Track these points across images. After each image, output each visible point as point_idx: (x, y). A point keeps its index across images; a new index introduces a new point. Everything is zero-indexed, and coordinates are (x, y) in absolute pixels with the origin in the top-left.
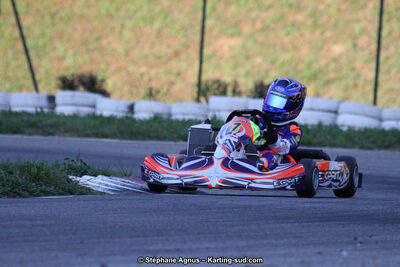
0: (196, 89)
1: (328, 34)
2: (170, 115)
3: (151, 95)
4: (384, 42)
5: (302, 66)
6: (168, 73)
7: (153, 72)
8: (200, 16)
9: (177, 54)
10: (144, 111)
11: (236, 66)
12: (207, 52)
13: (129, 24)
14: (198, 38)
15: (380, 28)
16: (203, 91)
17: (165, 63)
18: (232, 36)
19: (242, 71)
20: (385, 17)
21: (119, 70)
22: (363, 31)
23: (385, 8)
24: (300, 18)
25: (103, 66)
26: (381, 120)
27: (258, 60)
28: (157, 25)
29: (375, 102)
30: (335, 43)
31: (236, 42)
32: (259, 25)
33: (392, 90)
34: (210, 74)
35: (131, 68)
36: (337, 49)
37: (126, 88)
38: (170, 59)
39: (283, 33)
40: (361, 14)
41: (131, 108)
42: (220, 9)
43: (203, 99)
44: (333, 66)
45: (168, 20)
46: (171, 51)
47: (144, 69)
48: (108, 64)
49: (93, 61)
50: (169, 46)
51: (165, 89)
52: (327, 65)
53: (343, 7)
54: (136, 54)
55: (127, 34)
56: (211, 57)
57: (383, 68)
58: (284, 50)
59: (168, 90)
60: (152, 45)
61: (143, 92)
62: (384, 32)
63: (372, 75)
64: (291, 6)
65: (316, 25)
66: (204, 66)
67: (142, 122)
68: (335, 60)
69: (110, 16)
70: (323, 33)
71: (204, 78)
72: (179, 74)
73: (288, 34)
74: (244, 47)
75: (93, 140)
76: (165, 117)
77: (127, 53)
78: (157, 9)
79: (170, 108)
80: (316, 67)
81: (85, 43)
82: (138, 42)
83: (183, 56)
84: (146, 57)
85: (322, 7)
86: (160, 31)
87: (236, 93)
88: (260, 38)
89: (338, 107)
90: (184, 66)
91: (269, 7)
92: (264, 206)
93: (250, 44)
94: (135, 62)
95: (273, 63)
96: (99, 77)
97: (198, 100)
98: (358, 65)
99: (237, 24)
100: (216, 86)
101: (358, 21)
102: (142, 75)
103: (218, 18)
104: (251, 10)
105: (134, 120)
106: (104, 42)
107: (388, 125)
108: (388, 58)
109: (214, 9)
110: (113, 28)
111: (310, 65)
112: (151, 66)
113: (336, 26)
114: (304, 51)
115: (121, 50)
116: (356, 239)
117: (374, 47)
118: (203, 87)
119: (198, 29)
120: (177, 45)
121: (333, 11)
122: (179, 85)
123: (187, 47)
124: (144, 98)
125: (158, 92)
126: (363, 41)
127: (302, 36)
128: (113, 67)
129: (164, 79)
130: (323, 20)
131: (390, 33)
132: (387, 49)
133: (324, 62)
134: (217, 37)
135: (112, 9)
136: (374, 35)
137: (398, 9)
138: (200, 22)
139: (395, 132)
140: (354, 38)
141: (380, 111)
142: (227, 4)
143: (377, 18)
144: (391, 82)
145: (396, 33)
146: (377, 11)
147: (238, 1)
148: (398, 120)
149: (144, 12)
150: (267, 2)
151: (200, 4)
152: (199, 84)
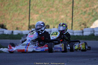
1: (60, 13)
2: (22, 33)
3: (17, 29)
4: (74, 15)
5: (54, 21)
6: (21, 23)
7: (18, 24)
8: (29, 9)
9: (23, 19)
10: (16, 32)
12: (31, 18)
13: (11, 12)
14: (28, 15)
15: (73, 11)
17: (21, 21)
18: (37, 14)
20: (74, 9)
22: (69, 12)
23: (74, 6)
24: (53, 9)
25: (5, 22)
26: (73, 33)
27: (43, 20)
28: (18, 12)
29: (72, 29)
30: (62, 15)
31: (38, 16)
32: (43, 11)
33: (76, 26)
34: (32, 23)
35: (12, 23)
36: (62, 17)
37: (11, 28)
40: (68, 8)
41: (13, 32)
42: (34, 8)
43: (30, 29)
44: (61, 21)
45: (21, 11)
46: (22, 18)
47: (15, 23)
48: (7, 22)
49: (3, 21)
50: (21, 17)
52: (60, 21)
53: (64, 6)
54: (13, 19)
55: (11, 14)
56: (31, 20)
57: (74, 21)
58: (50, 17)
59: (21, 28)
60: (17, 17)
61: (15, 28)
62: (74, 12)
63: (71, 23)
64: (51, 6)
65: (57, 11)
67: (15, 35)
68: (62, 19)
70: (59, 13)
71: (30, 24)
72: (24, 24)
73: (50, 13)
74: (40, 17)
76: (21, 34)
77: (11, 19)
78: (18, 8)
79: (22, 32)
80: (57, 21)
81: (1, 17)
82: (14, 16)
83: (25, 19)
84: (16, 20)
85: (58, 7)
86: (19, 13)
88: (44, 14)
90: (25, 22)
91: (46, 7)
93: (41, 16)
94: (13, 21)
95: (47, 20)
96: (5, 25)
97: (29, 30)
98: (68, 20)
99: (38, 11)
100: (33, 26)
101: (67, 10)
102: (15, 24)
103: (33, 10)
104: (41, 8)
105: (13, 35)
106: (6, 17)
107: (75, 34)
108: (75, 19)
109: (32, 8)
110: (8, 13)
111: (56, 21)
112: (17, 22)
113: (62, 11)
114: (55, 17)
115: (10, 18)
116: (68, 61)
117: (71, 16)
118: (30, 26)
119: (28, 13)
120: (23, 17)
121: (61, 7)
122: (24, 26)
123: (26, 17)
124: (16, 30)
125: (19, 28)
126: (69, 15)
127: (54, 14)
128: (8, 22)
129: (20, 25)
131: (75, 12)
132: (74, 16)
133: (59, 20)
134: (33, 14)
135: (7, 9)
136: (71, 13)
137: (77, 7)
138: (29, 11)
139: (77, 36)
140: (66, 14)
141: (73, 31)
142: (35, 6)
143: (72, 9)
144: (76, 24)
145: (77, 12)
146: (72, 7)
147: (38, 6)
148: (78, 33)
149: (15, 9)
150: (45, 6)
151: (29, 7)
152: (29, 26)
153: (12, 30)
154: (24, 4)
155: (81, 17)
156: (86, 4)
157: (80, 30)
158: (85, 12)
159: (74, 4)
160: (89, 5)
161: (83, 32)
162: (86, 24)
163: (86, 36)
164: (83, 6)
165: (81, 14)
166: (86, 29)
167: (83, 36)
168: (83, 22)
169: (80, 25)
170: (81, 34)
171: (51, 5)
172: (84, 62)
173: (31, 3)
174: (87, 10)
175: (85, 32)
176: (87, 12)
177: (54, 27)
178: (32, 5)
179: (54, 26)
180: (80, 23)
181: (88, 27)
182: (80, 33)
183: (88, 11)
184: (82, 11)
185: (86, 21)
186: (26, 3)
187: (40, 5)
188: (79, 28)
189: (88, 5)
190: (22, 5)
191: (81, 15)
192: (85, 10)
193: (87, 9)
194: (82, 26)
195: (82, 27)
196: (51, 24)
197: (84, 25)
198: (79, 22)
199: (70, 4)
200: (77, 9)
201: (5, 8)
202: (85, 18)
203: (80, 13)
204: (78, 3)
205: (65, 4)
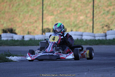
0: (41, 31)
1: (79, 13)
2: (34, 39)
3: (29, 33)
4: (95, 15)
5: (72, 23)
6: (34, 27)
7: (29, 27)
8: (42, 10)
9: (36, 21)
10: (27, 38)
11: (53, 24)
12: (44, 20)
13: (22, 13)
14: (41, 17)
15: (93, 11)
17: (32, 24)
18: (51, 15)
20: (95, 8)
21: (19, 27)
22: (89, 12)
23: (95, 5)
24: (70, 9)
25: (15, 26)
26: (95, 37)
28: (30, 13)
29: (93, 32)
30: (81, 16)
31: (52, 17)
32: (59, 12)
33: (98, 29)
34: (45, 26)
35: (23, 26)
36: (82, 18)
37: (22, 32)
38: (34, 23)
39: (66, 14)
40: (88, 7)
41: (23, 37)
42: (48, 8)
43: (44, 34)
44: (80, 22)
45: (33, 12)
46: (34, 21)
47: (27, 26)
48: (16, 25)
49: (12, 25)
50: (33, 19)
51: (33, 32)
52: (79, 22)
53: (83, 6)
54: (24, 22)
55: (21, 16)
56: (45, 22)
57: (95, 22)
58: (66, 19)
59: (34, 32)
60: (29, 19)
61: (26, 33)
62: (95, 12)
63: (92, 25)
64: (68, 6)
65: (75, 11)
66: (44, 24)
67: (27, 41)
68: (81, 21)
69: (16, 11)
70: (77, 13)
71: (44, 28)
72: (37, 27)
73: (67, 14)
74: (55, 18)
75: (13, 47)
76: (33, 39)
77: (21, 22)
78: (29, 9)
79: (34, 37)
80: (76, 23)
81: (9, 20)
82: (24, 19)
83: (38, 22)
84: (27, 23)
85: (76, 6)
86: (30, 15)
88: (59, 15)
90: (38, 25)
91: (61, 7)
93: (57, 17)
94: (24, 24)
95: (63, 23)
96: (14, 29)
97: (42, 34)
98: (88, 22)
99: (53, 12)
100: (47, 30)
101: (87, 9)
102: (26, 28)
103: (47, 10)
104: (56, 8)
105: (24, 40)
106: (15, 19)
107: (97, 38)
108: (96, 20)
109: (46, 8)
110: (17, 15)
111: (74, 23)
112: (28, 25)
113: (81, 11)
114: (72, 19)
116: (89, 70)
117: (92, 17)
118: (44, 30)
119: (41, 14)
120: (36, 19)
121: (80, 7)
122: (37, 30)
123: (38, 19)
124: (27, 34)
125: (31, 32)
126: (89, 15)
127: (71, 14)
128: (18, 26)
129: (33, 29)
130: (77, 10)
131: (96, 12)
132: (96, 17)
133: (78, 21)
134: (47, 16)
135: (17, 10)
136: (92, 13)
137: (98, 5)
138: (42, 12)
139: (99, 40)
140: (86, 14)
141: (95, 34)
142: (49, 6)
143: (92, 8)
144: (97, 26)
145: (98, 12)
146: (92, 6)
147: (52, 5)
148: (100, 37)
149: (26, 10)
150: (61, 5)
151: (41, 7)
152: (42, 29)
153: (22, 35)
154: (36, 5)
155: (104, 18)
156: (109, 3)
157: (102, 33)
158: (108, 12)
159: (95, 3)
160: (113, 4)
161: (106, 36)
162: (110, 26)
163: (110, 40)
164: (106, 4)
165: (104, 14)
166: (110, 32)
167: (106, 40)
168: (106, 24)
169: (103, 27)
170: (104, 38)
171: (68, 4)
172: (108, 71)
173: (44, 3)
174: (110, 10)
175: (108, 35)
176: (110, 12)
177: (72, 31)
178: (46, 5)
179: (71, 29)
180: (103, 25)
181: (111, 30)
182: (102, 36)
183: (112, 11)
184: (104, 10)
185: (110, 23)
186: (38, 2)
187: (55, 5)
188: (102, 30)
189: (111, 3)
190: (34, 5)
191: (104, 16)
192: (108, 9)
193: (110, 8)
194: (105, 28)
195: (105, 30)
196: (69, 27)
197: (107, 27)
198: (101, 24)
199: (90, 3)
200: (99, 8)
201: (14, 9)
202: (109, 19)
203: (102, 13)
204: (100, 2)
205: (84, 3)
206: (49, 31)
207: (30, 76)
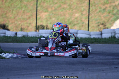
0: (35, 28)
1: (74, 11)
2: (28, 35)
3: (22, 30)
6: (27, 23)
8: (36, 6)
9: (29, 18)
10: (20, 34)
11: (47, 21)
12: (38, 17)
13: (15, 9)
14: (35, 13)
16: (37, 28)
17: (26, 21)
18: (46, 12)
19: (49, 22)
22: (84, 10)
23: (91, 2)
24: (65, 6)
25: (7, 22)
27: (54, 19)
28: (23, 9)
29: (88, 30)
30: (76, 13)
31: (47, 14)
32: (53, 9)
33: (93, 27)
34: (39, 23)
35: (16, 22)
37: (15, 28)
41: (16, 34)
42: (42, 4)
44: (76, 20)
45: (26, 8)
47: (20, 23)
48: (9, 21)
49: (4, 20)
50: (27, 16)
52: (74, 20)
54: (17, 18)
55: (14, 12)
56: (39, 19)
58: (61, 16)
59: (27, 28)
60: (22, 15)
61: (19, 29)
63: (87, 23)
64: (63, 3)
65: (70, 8)
66: (38, 21)
67: (20, 38)
68: (76, 18)
69: (9, 7)
70: (72, 10)
72: (30, 24)
73: (62, 11)
74: (49, 15)
75: (5, 43)
76: (26, 36)
77: (14, 18)
78: (23, 5)
79: (28, 33)
80: (71, 20)
81: (2, 15)
82: (18, 14)
83: (31, 18)
84: (20, 19)
85: (72, 3)
86: (24, 11)
87: (47, 28)
88: (54, 12)
89: (77, 32)
90: (31, 21)
91: (56, 3)
92: (56, 60)
93: (51, 14)
94: (17, 20)
95: (58, 20)
96: (7, 25)
97: (36, 31)
98: (83, 19)
99: (47, 9)
100: (41, 27)
101: (83, 7)
103: (41, 7)
104: (51, 4)
105: (17, 37)
106: (8, 15)
108: (92, 17)
109: (40, 4)
110: (10, 11)
111: (69, 20)
112: (22, 22)
113: (76, 8)
114: (67, 16)
118: (37, 27)
119: (35, 10)
120: (29, 15)
122: (30, 27)
123: (32, 15)
124: (20, 31)
125: (24, 29)
127: (66, 11)
129: (26, 25)
130: (72, 7)
131: (92, 10)
134: (41, 12)
135: (10, 5)
136: (88, 11)
137: (94, 3)
138: (36, 8)
140: (82, 12)
141: (90, 33)
142: (44, 3)
143: (88, 5)
144: (93, 24)
145: (94, 10)
146: (88, 3)
147: (47, 2)
148: (95, 35)
149: (19, 5)
151: (36, 3)
152: (36, 26)
155: (99, 16)
157: (98, 32)
158: (104, 10)
161: (102, 34)
164: (102, 2)
165: (100, 12)
167: (102, 38)
168: (102, 22)
169: (99, 25)
171: (63, 1)
176: (107, 10)
178: (40, 1)
181: (107, 28)
182: (98, 35)
183: (108, 8)
184: (101, 8)
187: (50, 1)
188: (97, 29)
189: (108, 1)
190: (28, 1)
193: (106, 5)
194: (101, 26)
195: (101, 28)
197: (103, 25)
198: (97, 22)
200: (95, 6)
201: (7, 4)
202: (105, 17)
203: (98, 11)
206: (43, 27)
207: (23, 73)
